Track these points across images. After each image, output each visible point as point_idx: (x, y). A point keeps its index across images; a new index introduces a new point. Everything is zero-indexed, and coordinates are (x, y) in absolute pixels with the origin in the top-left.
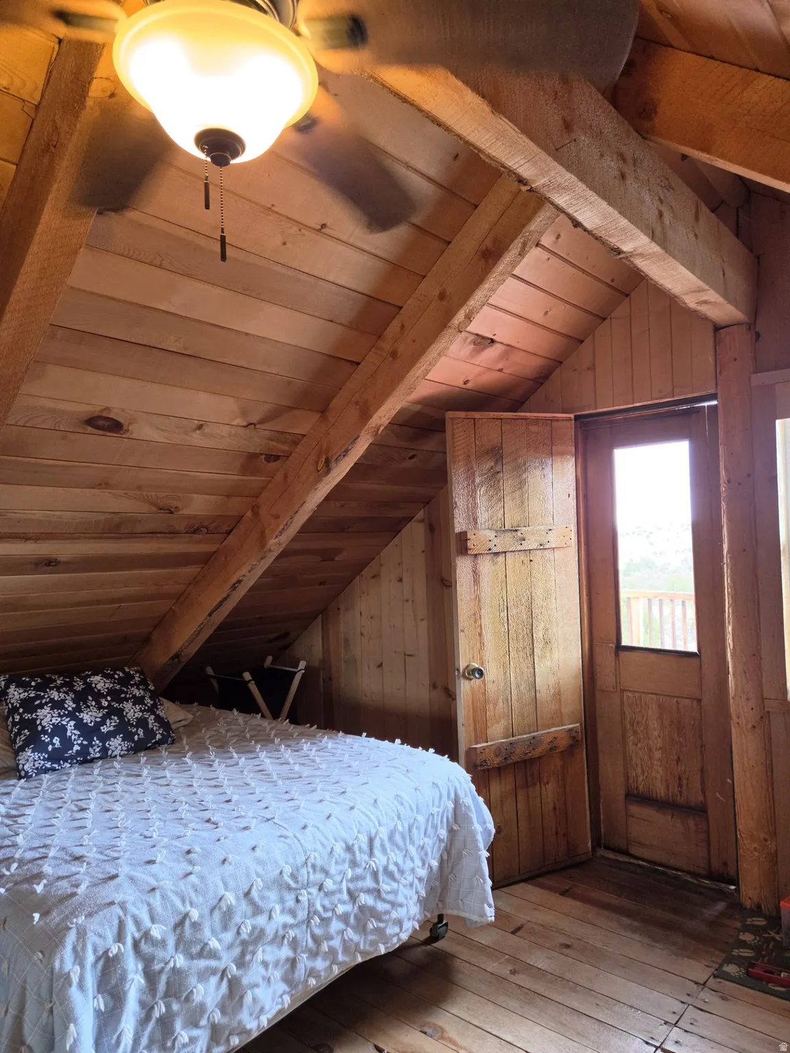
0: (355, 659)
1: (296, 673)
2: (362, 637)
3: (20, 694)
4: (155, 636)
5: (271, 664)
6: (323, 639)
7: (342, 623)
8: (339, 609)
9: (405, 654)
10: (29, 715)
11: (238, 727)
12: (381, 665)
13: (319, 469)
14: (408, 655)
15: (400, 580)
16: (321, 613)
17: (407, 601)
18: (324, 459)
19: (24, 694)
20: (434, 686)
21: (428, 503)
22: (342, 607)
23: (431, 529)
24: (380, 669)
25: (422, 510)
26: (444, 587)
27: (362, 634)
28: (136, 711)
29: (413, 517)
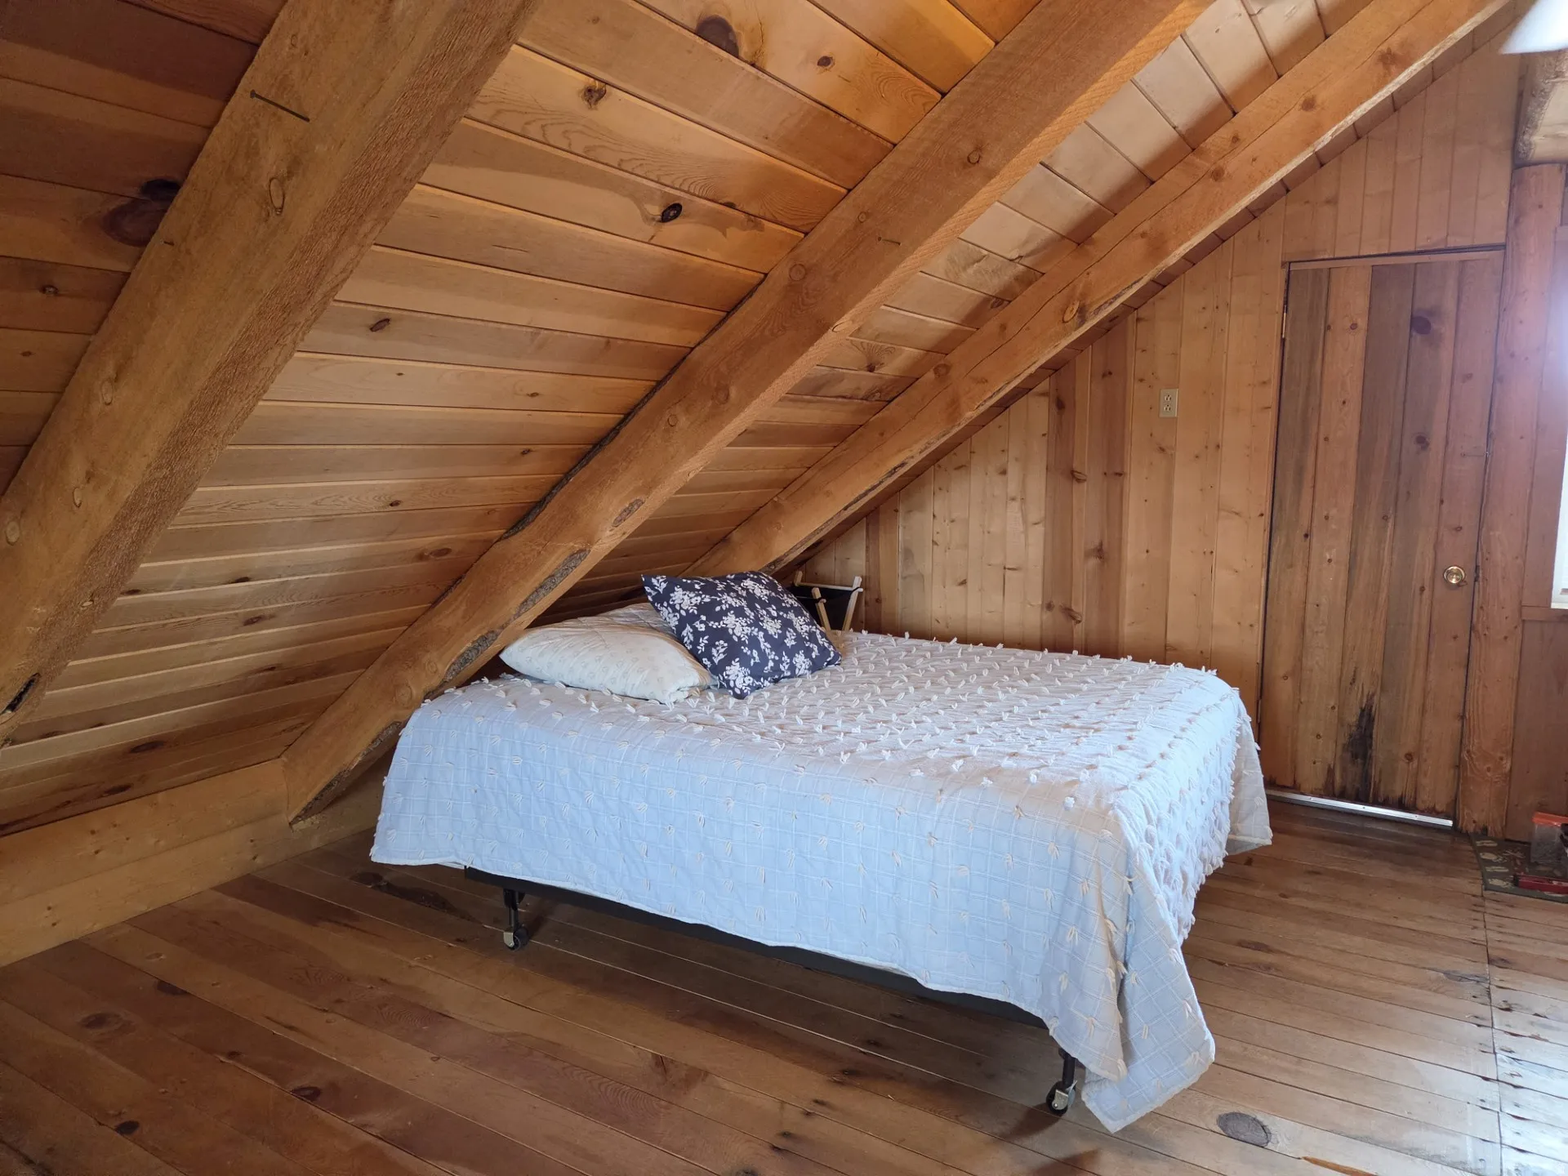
0: (923, 576)
1: (851, 592)
2: (935, 547)
3: (691, 598)
4: (736, 536)
5: (802, 581)
6: (867, 551)
7: (901, 528)
8: (897, 511)
9: (1005, 568)
10: (717, 624)
11: (892, 647)
12: (964, 583)
13: (1065, 320)
14: (1009, 569)
15: (1004, 472)
16: (866, 516)
17: (1013, 499)
18: (1076, 308)
19: (696, 598)
20: (1049, 607)
21: (1056, 371)
22: (901, 508)
23: (1060, 405)
24: (961, 587)
25: (1048, 379)
26: (1074, 481)
27: (934, 543)
28: (801, 623)
29: (1030, 390)
